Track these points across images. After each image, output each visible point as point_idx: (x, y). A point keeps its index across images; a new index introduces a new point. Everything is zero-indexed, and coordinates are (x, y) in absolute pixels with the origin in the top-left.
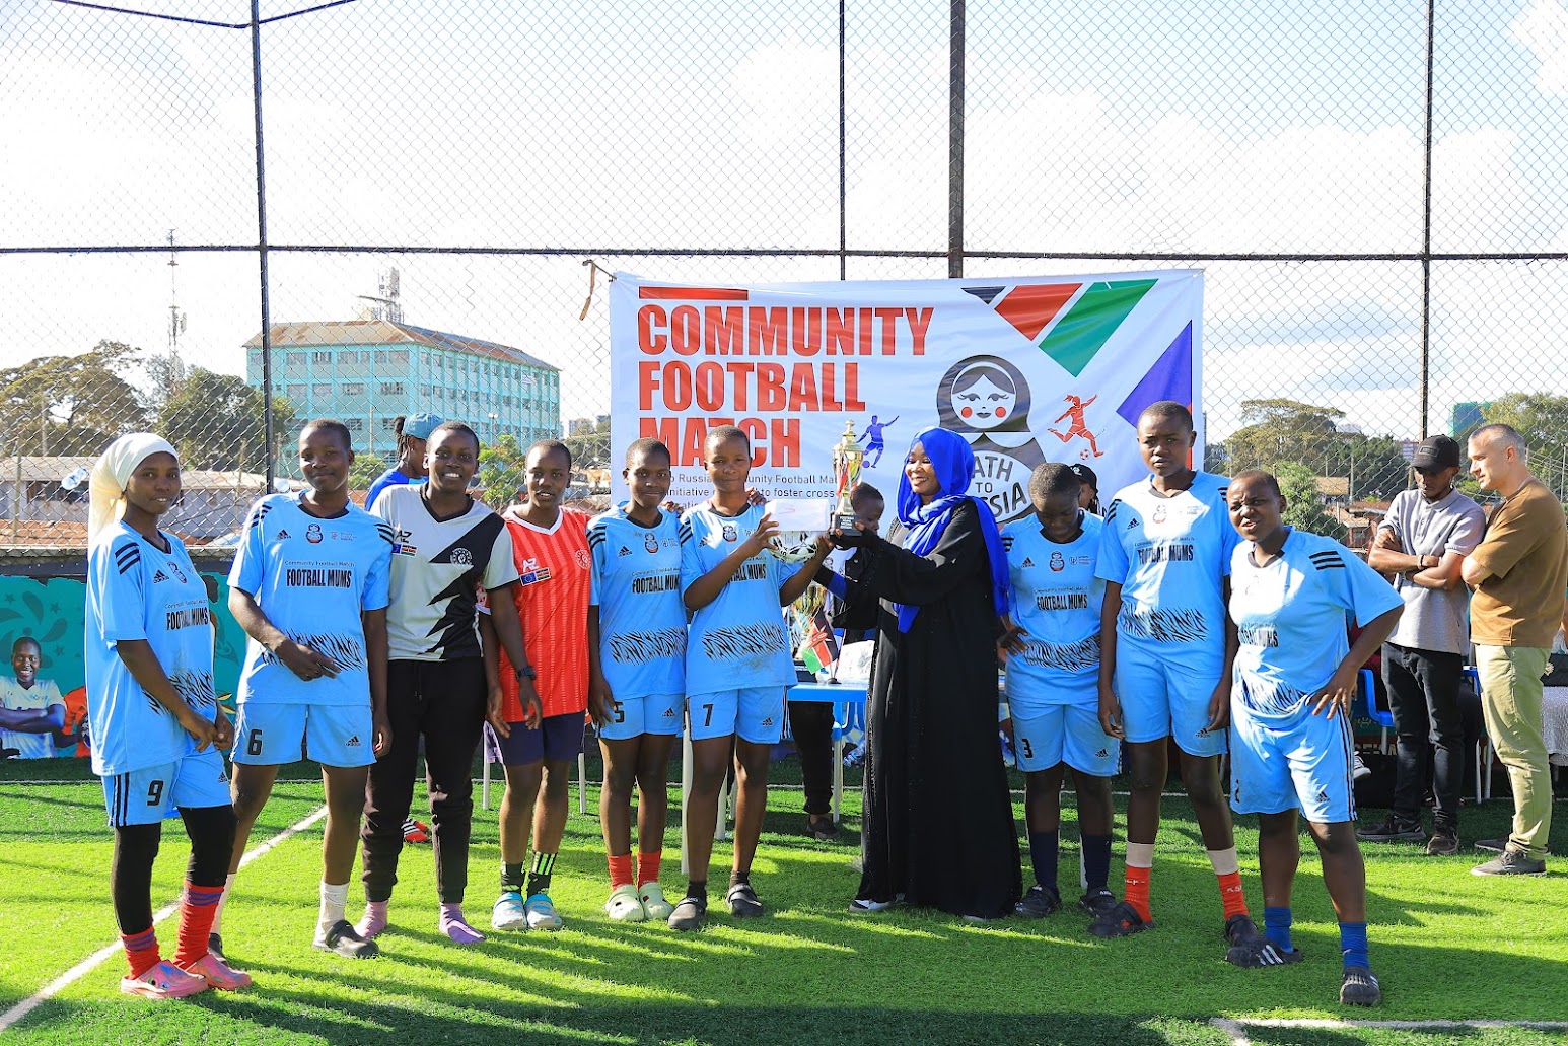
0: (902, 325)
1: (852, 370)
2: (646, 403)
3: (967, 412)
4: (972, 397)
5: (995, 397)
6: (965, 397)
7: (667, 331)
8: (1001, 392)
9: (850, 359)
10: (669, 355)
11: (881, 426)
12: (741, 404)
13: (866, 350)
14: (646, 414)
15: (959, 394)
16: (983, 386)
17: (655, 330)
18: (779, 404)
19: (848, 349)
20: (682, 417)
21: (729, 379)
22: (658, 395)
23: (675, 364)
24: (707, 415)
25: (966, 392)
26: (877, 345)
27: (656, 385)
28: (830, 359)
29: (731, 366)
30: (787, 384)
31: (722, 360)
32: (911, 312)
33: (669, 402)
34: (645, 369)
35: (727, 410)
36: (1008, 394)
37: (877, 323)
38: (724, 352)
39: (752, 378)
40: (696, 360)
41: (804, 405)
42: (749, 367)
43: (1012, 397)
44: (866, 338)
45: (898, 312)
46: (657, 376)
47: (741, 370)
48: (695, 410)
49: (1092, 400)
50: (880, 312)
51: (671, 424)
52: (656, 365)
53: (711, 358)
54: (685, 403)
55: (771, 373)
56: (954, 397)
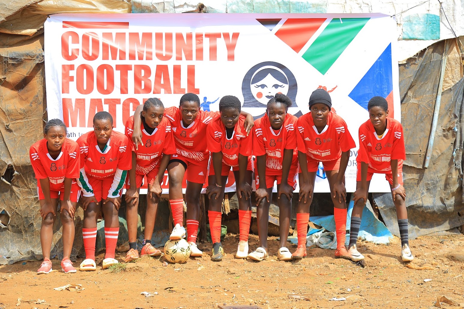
0: (221, 43)
1: (191, 71)
2: (65, 89)
3: (260, 95)
4: (263, 86)
5: (276, 86)
6: (259, 86)
7: (79, 46)
8: (280, 83)
9: (190, 63)
10: (80, 60)
11: (209, 103)
12: (124, 91)
13: (200, 56)
14: (65, 96)
15: (255, 85)
16: (269, 80)
17: (72, 47)
18: (148, 89)
19: (189, 57)
20: (88, 98)
21: (117, 75)
22: (73, 85)
23: (83, 66)
24: (103, 97)
25: (259, 83)
26: (206, 53)
27: (72, 79)
28: (178, 63)
29: (118, 67)
30: (152, 78)
31: (112, 63)
32: (226, 36)
33: (80, 89)
34: (67, 69)
35: (116, 94)
36: (284, 85)
37: (206, 43)
38: (114, 58)
39: (131, 75)
40: (94, 65)
41: (162, 90)
42: (128, 68)
43: (287, 87)
44: (200, 51)
45: (219, 35)
46: (73, 73)
47: (124, 69)
48: (96, 94)
49: (334, 89)
50: (207, 36)
51: (80, 102)
52: (72, 67)
53: (105, 62)
54: (90, 90)
55: (143, 71)
56: (252, 87)
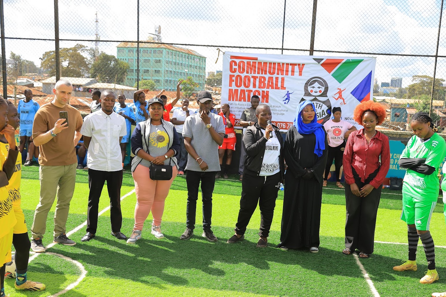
0: (296, 68)
1: (283, 79)
2: (230, 85)
3: (312, 91)
4: (313, 87)
5: (319, 88)
7: (237, 67)
8: (321, 86)
9: (282, 76)
10: (237, 73)
11: (290, 93)
12: (254, 86)
13: (287, 74)
14: (231, 88)
15: (310, 86)
16: (316, 85)
17: (234, 67)
18: (264, 87)
19: (282, 74)
20: (239, 89)
21: (252, 80)
22: (234, 83)
23: (239, 76)
24: (246, 89)
26: (290, 73)
27: (233, 81)
28: (278, 76)
29: (253, 77)
30: (266, 82)
31: (250, 75)
32: (299, 65)
33: (237, 85)
34: (231, 76)
35: (251, 88)
36: (323, 87)
37: (290, 67)
38: (251, 73)
39: (258, 80)
40: (243, 75)
41: (270, 87)
42: (257, 77)
43: (324, 88)
44: (287, 71)
45: (296, 65)
46: (234, 78)
47: (255, 78)
48: (243, 87)
49: (344, 90)
50: (291, 64)
51: (236, 91)
52: (234, 76)
53: (247, 75)
54: (240, 86)
55: (263, 79)
56: (309, 87)
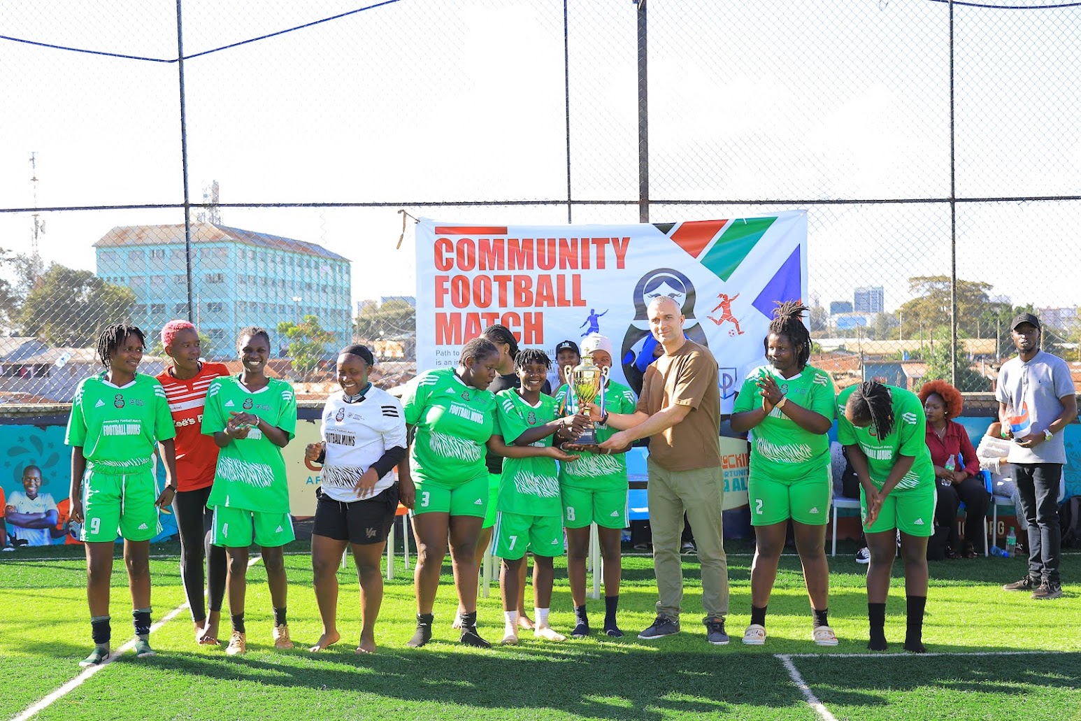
0: (609, 250)
1: (577, 279)
2: (439, 303)
4: (657, 296)
5: (672, 295)
6: (652, 296)
7: (454, 255)
8: (676, 292)
9: (576, 272)
10: (455, 271)
11: (597, 315)
12: (503, 303)
13: (586, 266)
14: (440, 310)
15: (648, 294)
17: (446, 255)
18: (528, 303)
19: (574, 266)
20: (464, 312)
21: (495, 287)
22: (447, 298)
23: (459, 277)
24: (480, 311)
25: (653, 293)
26: (593, 262)
27: (446, 291)
28: (562, 272)
29: (497, 278)
30: (534, 289)
31: (491, 274)
32: (615, 241)
33: (455, 302)
34: (440, 281)
35: (494, 307)
36: (681, 294)
37: (593, 249)
38: (492, 269)
39: (510, 285)
40: (472, 274)
41: (545, 303)
42: (508, 278)
43: (684, 295)
44: (586, 259)
45: (607, 240)
46: (448, 285)
47: (502, 281)
48: (472, 307)
49: (736, 297)
50: (594, 241)
51: (457, 317)
52: (446, 279)
53: (483, 273)
54: (466, 303)
55: (523, 282)
56: (645, 296)
